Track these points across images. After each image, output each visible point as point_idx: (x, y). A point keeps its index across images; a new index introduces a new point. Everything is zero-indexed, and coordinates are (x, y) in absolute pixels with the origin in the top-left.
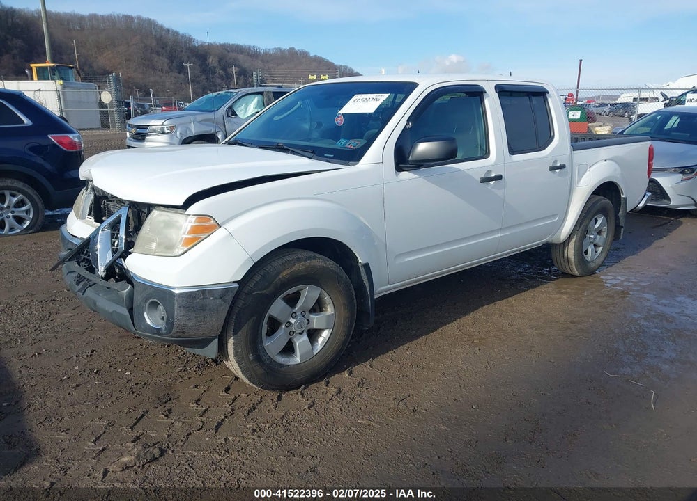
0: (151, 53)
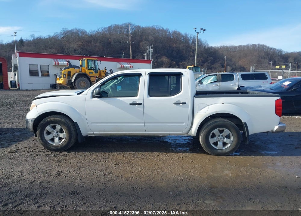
0: (261, 58)
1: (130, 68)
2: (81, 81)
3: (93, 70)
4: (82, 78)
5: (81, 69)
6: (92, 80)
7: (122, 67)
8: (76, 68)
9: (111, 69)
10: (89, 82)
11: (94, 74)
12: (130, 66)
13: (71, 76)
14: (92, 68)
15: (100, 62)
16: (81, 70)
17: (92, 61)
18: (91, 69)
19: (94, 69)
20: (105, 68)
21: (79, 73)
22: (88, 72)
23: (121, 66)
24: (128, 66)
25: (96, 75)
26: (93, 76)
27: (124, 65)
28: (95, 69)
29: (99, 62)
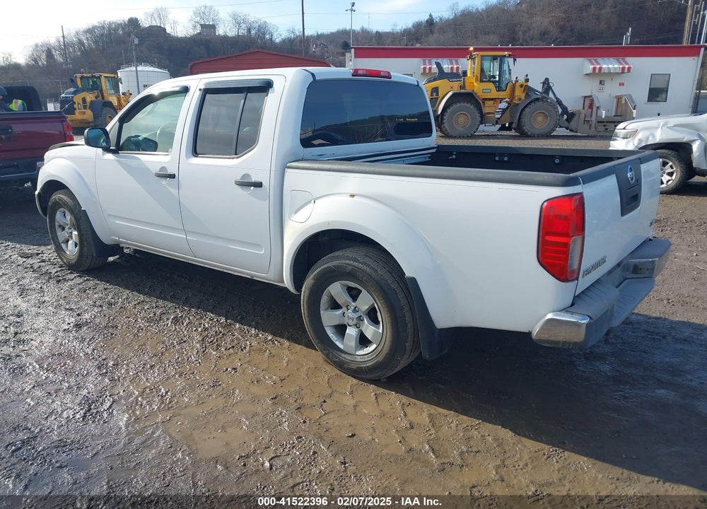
1: (623, 72)
2: (458, 112)
3: (494, 82)
4: (462, 104)
5: (464, 81)
6: (486, 110)
7: (597, 71)
8: (453, 78)
9: (547, 79)
10: (478, 116)
11: (495, 94)
12: (623, 68)
13: (439, 99)
14: (491, 79)
15: (515, 60)
16: (464, 84)
17: (495, 58)
18: (489, 81)
19: (497, 79)
20: (527, 75)
21: (459, 91)
22: (478, 88)
23: (594, 69)
24: (616, 66)
25: (501, 94)
26: (492, 99)
27: (604, 66)
28: (499, 81)
29: (511, 60)
